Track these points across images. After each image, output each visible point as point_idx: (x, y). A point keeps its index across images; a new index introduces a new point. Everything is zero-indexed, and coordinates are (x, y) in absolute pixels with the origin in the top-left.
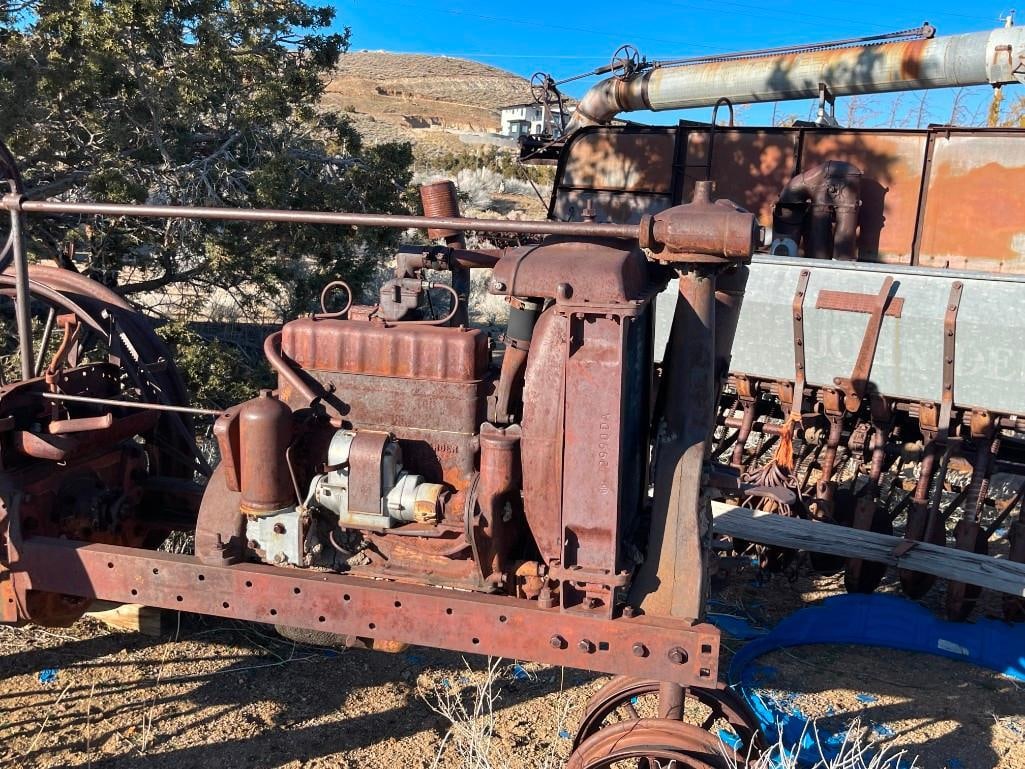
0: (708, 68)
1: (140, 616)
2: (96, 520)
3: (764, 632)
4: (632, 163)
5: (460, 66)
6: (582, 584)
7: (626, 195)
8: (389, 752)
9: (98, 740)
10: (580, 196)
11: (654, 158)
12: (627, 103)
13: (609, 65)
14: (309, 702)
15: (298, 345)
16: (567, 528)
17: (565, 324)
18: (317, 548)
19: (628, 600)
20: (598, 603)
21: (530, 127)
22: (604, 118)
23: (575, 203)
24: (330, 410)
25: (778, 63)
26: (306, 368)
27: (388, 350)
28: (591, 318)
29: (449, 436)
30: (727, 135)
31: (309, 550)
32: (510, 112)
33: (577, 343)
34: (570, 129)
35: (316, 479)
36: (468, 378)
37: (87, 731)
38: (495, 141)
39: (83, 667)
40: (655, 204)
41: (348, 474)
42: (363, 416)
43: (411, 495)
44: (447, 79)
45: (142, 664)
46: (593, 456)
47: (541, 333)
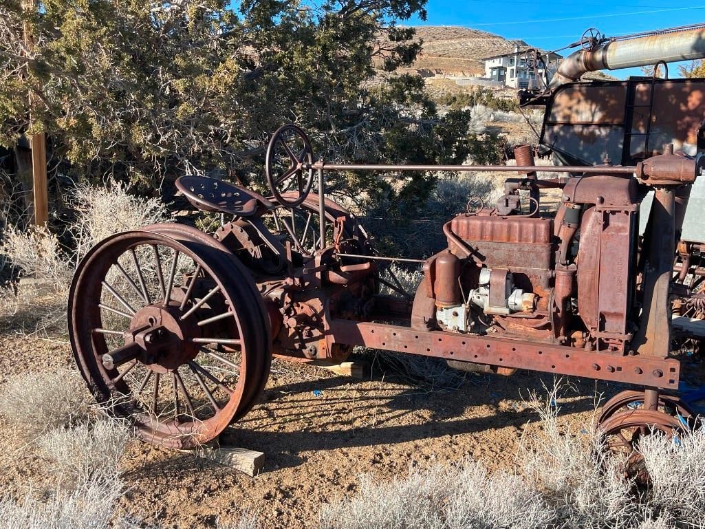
0: (649, 40)
1: (352, 368)
2: (356, 313)
3: (697, 389)
4: (597, 106)
5: (455, 32)
6: (607, 339)
7: (593, 127)
8: (493, 435)
9: (351, 421)
10: (561, 129)
11: (612, 102)
12: (591, 66)
13: (579, 41)
14: (446, 411)
15: (460, 228)
16: (600, 313)
17: (601, 216)
18: (473, 323)
19: (632, 346)
20: (616, 349)
21: (506, 71)
22: (575, 76)
23: (558, 133)
24: (476, 259)
25: (700, 34)
26: (464, 239)
27: (505, 230)
28: (613, 213)
29: (537, 271)
30: (664, 85)
31: (469, 324)
32: (491, 61)
33: (606, 225)
34: (553, 84)
35: (471, 291)
36: (546, 242)
37: (345, 418)
38: (481, 83)
39: (332, 390)
40: (613, 132)
41: (489, 288)
42: (492, 262)
43: (519, 298)
44: (446, 42)
45: (359, 390)
46: (614, 278)
47: (587, 219)
